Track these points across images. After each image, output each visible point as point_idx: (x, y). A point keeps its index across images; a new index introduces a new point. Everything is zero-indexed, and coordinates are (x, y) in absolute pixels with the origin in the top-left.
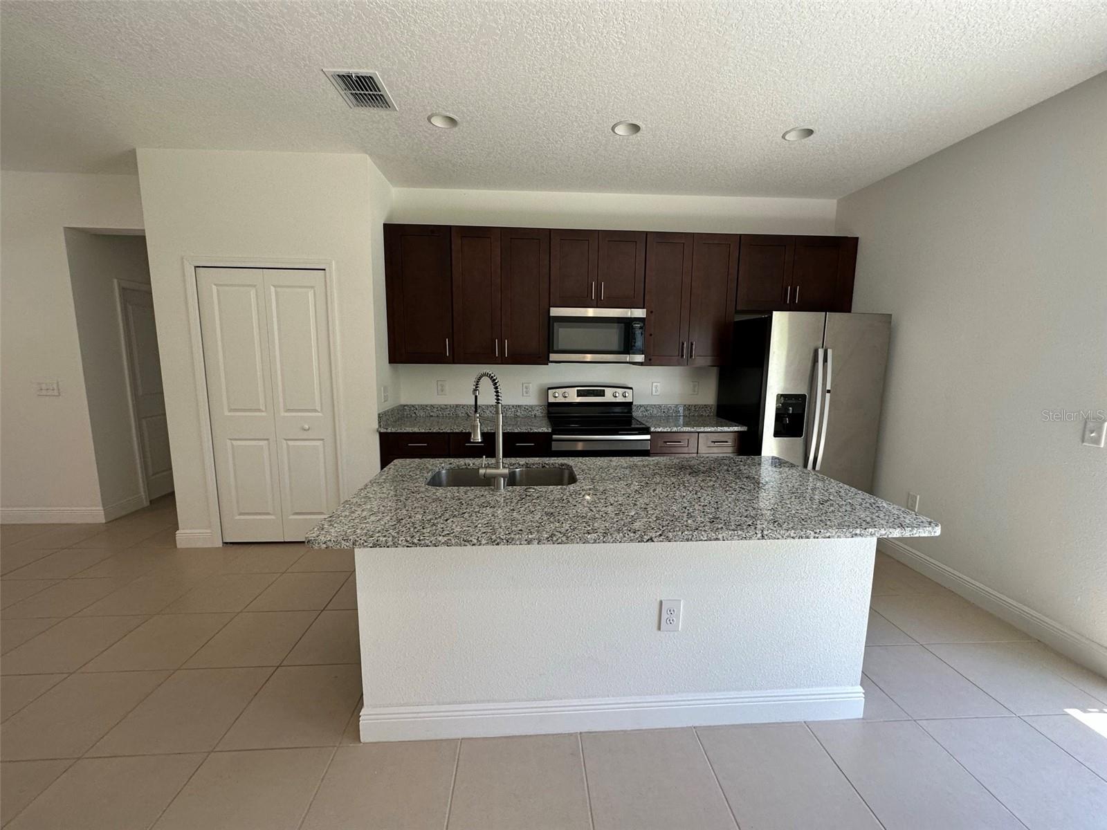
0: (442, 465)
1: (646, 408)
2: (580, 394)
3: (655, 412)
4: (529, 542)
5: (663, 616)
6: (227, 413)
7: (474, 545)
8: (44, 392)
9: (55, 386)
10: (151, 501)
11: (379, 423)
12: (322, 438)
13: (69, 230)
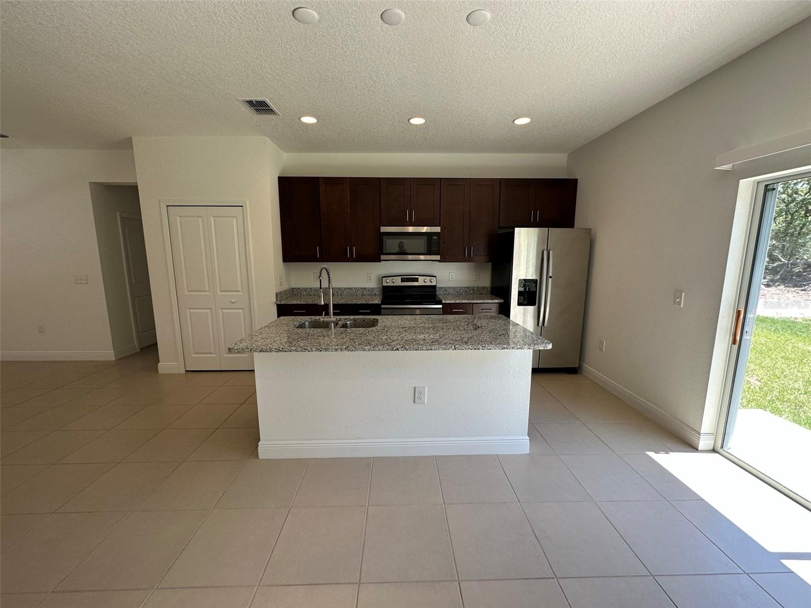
0: (306, 319)
1: (445, 289)
2: (403, 280)
3: (451, 291)
4: (336, 350)
5: (416, 395)
6: (186, 293)
7: (309, 351)
8: (79, 282)
9: (85, 277)
10: (141, 349)
11: (277, 298)
12: (242, 307)
13: (92, 184)
